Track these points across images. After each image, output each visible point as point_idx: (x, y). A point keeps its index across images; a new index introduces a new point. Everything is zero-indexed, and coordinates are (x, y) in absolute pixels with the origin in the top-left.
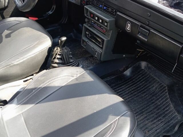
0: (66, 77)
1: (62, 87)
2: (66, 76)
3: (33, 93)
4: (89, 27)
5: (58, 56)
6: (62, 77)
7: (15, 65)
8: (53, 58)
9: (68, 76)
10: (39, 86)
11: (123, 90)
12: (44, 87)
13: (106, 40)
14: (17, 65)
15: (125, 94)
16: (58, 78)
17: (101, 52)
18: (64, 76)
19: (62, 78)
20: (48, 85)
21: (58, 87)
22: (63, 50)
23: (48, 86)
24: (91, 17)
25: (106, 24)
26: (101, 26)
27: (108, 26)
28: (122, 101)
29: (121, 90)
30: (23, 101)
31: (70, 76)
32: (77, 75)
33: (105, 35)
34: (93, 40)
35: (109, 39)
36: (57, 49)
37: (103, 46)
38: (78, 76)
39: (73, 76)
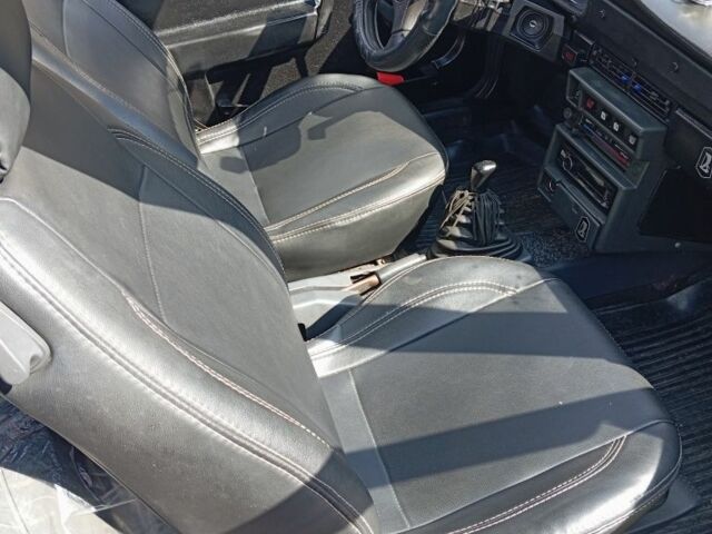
0: (484, 288)
1: (468, 315)
2: (482, 285)
3: (385, 319)
4: (574, 136)
5: (462, 219)
6: (473, 285)
7: (337, 228)
8: (447, 220)
9: (491, 286)
10: (404, 301)
11: (654, 357)
12: (416, 308)
13: (624, 188)
14: (343, 228)
15: (661, 371)
16: (459, 287)
17: (602, 222)
18: (477, 285)
19: (470, 289)
20: (428, 302)
21: (457, 313)
22: (479, 199)
23: (430, 305)
24: (587, 109)
25: (632, 140)
26: (614, 142)
27: (640, 146)
28: (649, 389)
29: (648, 354)
30: (358, 336)
31: (495, 287)
32: (517, 287)
33: (624, 171)
34: (579, 181)
35: (636, 187)
36: (462, 196)
37: (610, 205)
38: (518, 291)
39: (504, 290)
